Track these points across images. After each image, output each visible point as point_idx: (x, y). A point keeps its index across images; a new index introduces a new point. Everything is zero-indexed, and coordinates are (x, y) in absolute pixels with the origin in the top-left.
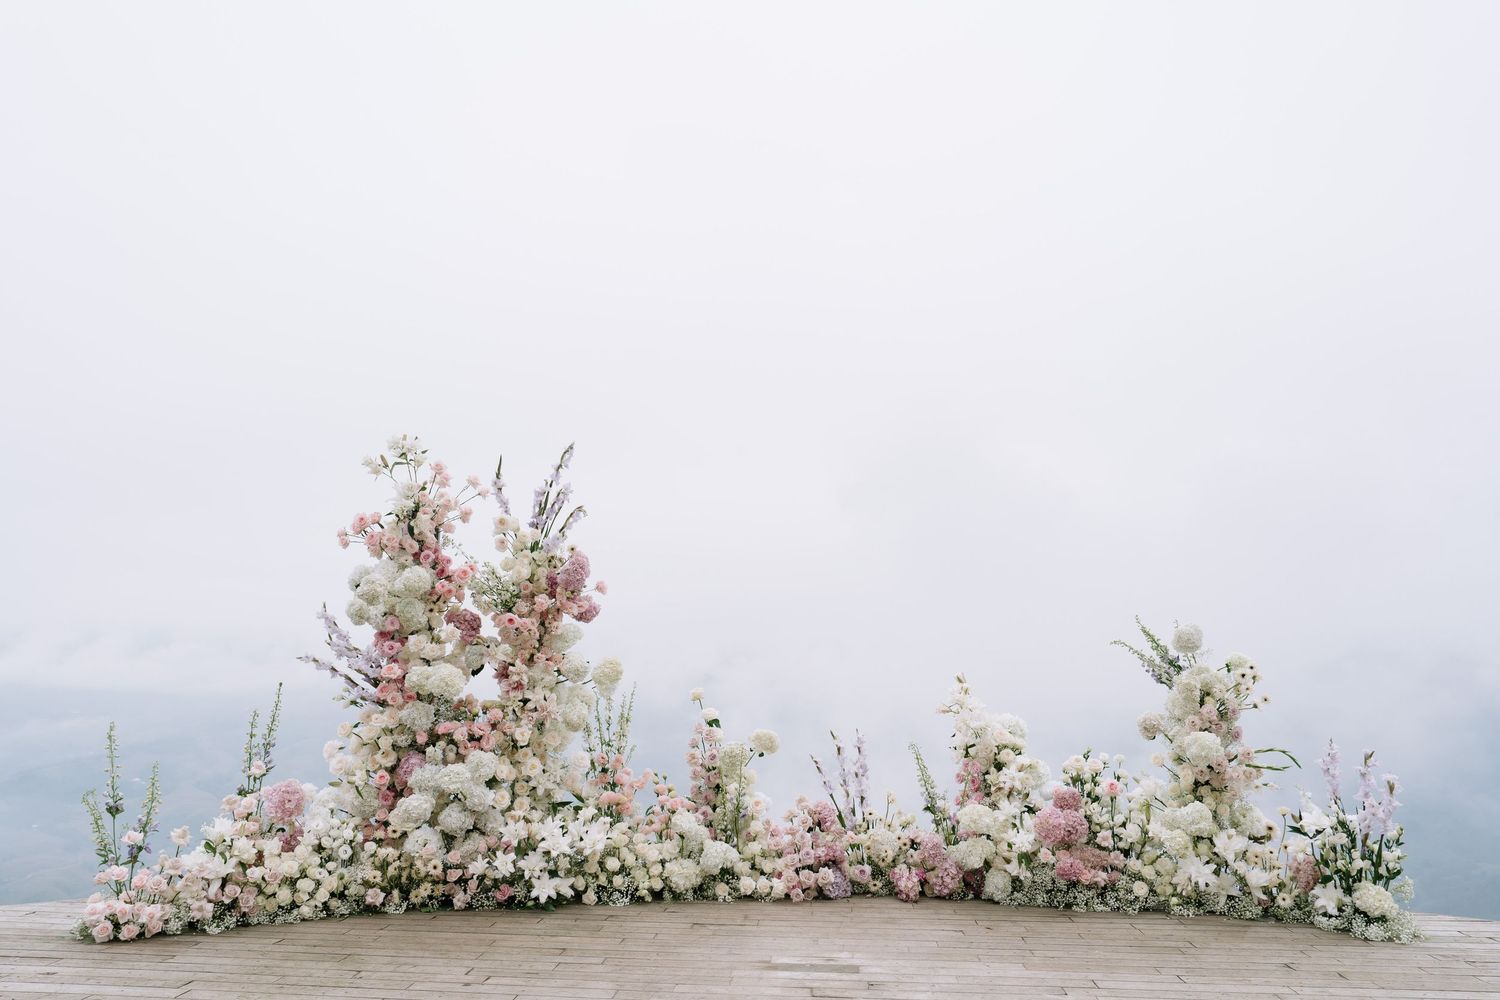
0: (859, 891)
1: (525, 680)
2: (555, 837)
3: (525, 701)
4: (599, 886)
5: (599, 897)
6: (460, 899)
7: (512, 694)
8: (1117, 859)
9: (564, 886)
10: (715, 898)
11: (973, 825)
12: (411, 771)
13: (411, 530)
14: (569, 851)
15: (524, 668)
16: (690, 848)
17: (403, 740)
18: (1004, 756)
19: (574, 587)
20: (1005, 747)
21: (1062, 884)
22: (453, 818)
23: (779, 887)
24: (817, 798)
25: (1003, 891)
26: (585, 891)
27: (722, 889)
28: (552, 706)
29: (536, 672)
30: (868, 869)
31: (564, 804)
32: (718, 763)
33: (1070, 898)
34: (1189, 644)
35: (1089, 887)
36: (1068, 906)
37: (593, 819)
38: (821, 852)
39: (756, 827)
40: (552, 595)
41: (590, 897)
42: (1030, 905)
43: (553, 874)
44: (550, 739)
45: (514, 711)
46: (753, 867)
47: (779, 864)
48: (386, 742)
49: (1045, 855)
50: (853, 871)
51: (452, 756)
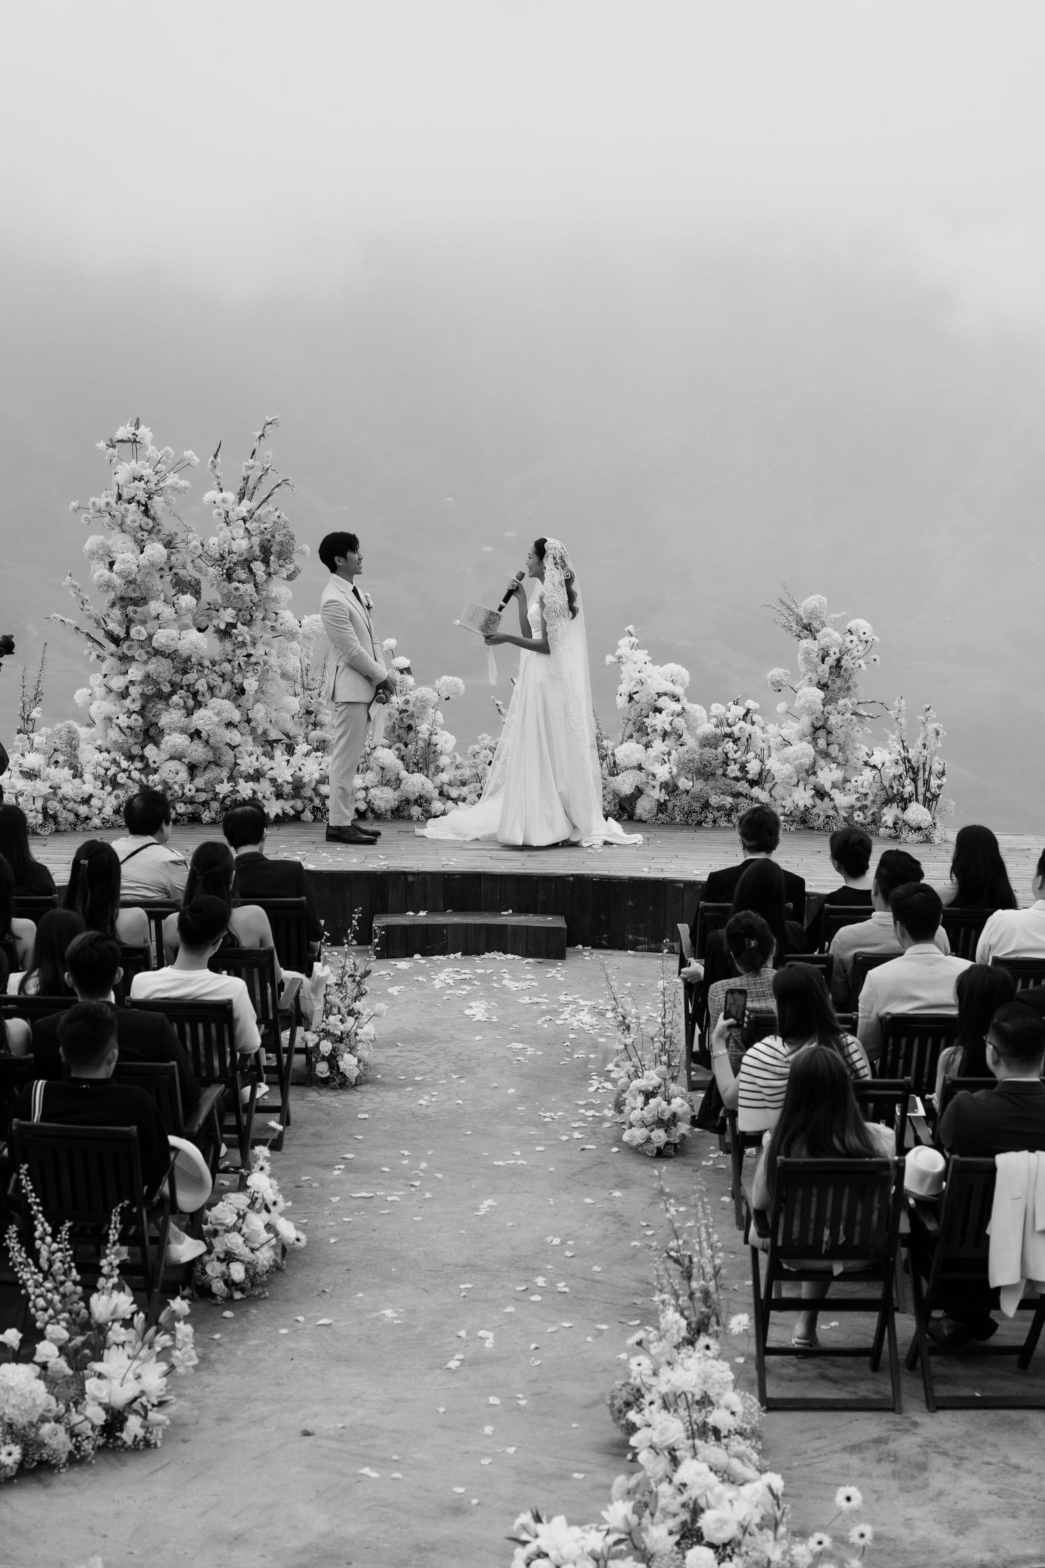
1: (248, 639)
2: (281, 768)
3: (249, 656)
4: (314, 807)
5: (315, 816)
6: (206, 816)
7: (238, 652)
8: (743, 787)
9: (287, 806)
10: (410, 818)
11: (626, 759)
12: (160, 714)
13: (146, 512)
14: (291, 779)
15: (245, 628)
16: (388, 778)
17: (150, 690)
18: (662, 702)
19: (284, 555)
20: (665, 694)
21: (696, 806)
22: (198, 752)
25: (650, 812)
26: (303, 811)
27: (416, 811)
28: (273, 661)
29: (256, 630)
31: (277, 741)
32: (410, 708)
33: (702, 817)
35: (719, 809)
36: (699, 823)
37: (307, 754)
39: (444, 760)
40: (266, 562)
41: (308, 816)
42: (670, 824)
43: (279, 796)
44: (271, 688)
45: (239, 664)
46: (441, 793)
48: (135, 691)
49: (684, 783)
51: (191, 703)
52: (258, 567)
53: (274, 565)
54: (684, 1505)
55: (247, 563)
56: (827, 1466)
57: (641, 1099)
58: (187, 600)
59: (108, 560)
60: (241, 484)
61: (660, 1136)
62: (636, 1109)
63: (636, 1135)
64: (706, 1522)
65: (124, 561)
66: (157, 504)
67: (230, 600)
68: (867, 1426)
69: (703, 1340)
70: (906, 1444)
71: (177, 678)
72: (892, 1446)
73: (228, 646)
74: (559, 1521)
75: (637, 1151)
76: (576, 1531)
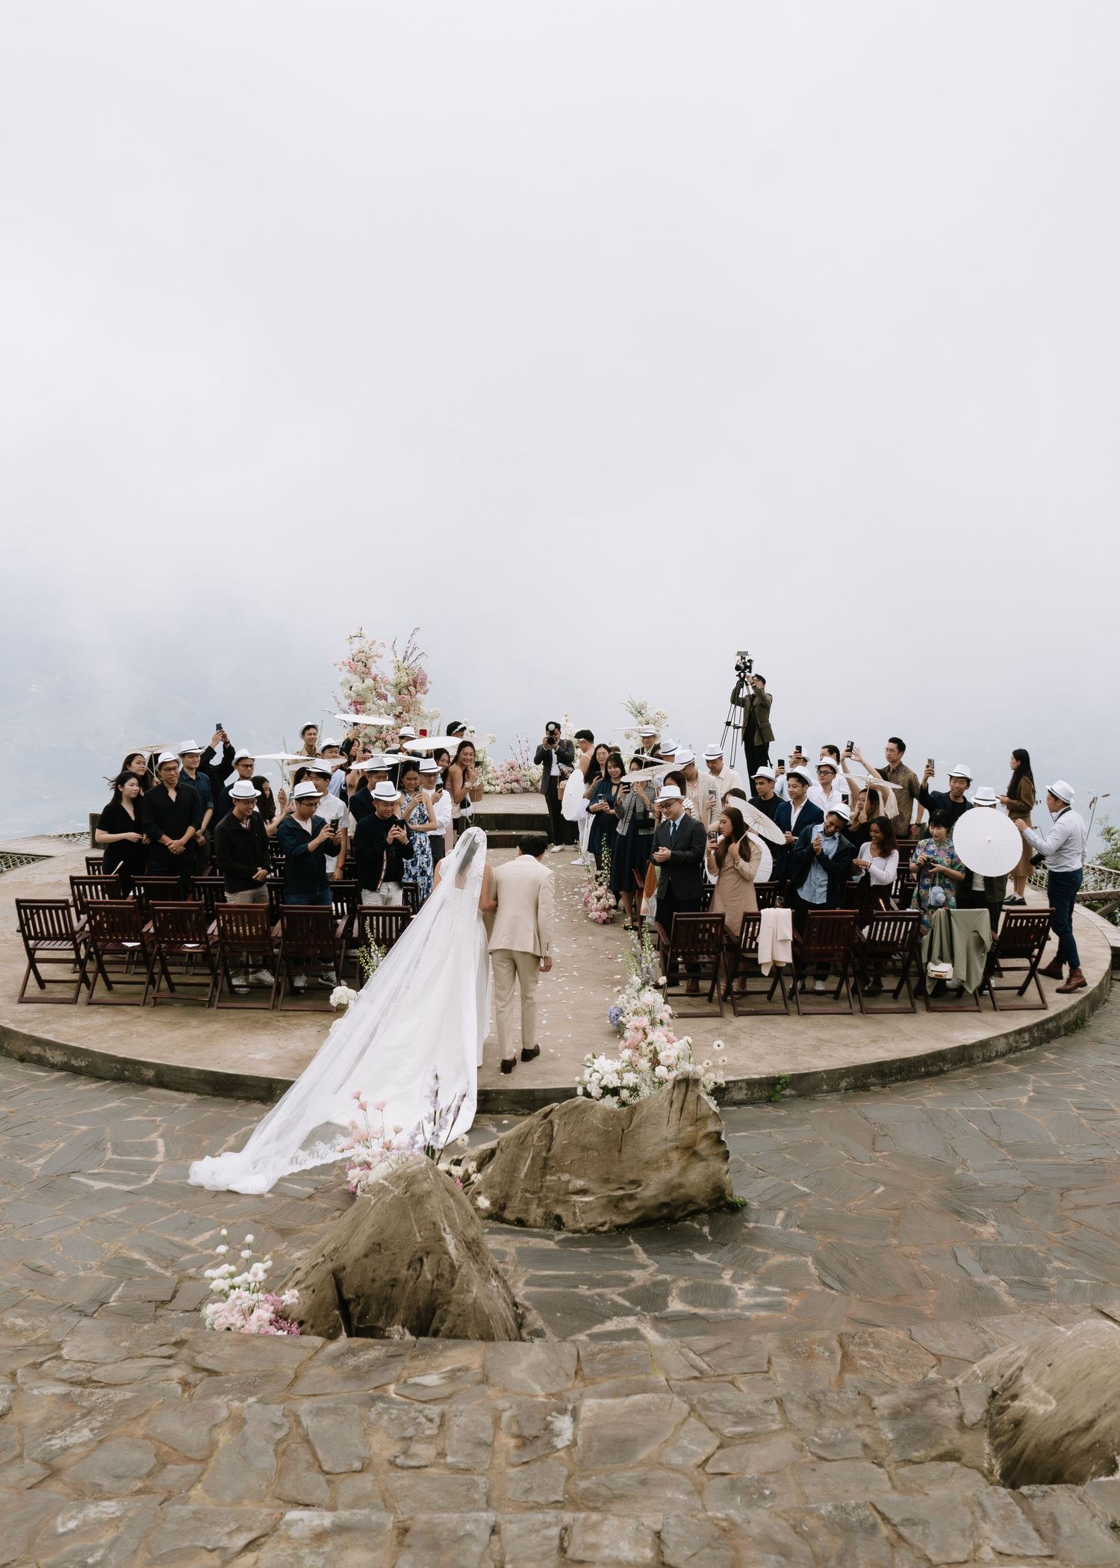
0: (526, 791)
13: (365, 666)
15: (407, 714)
19: (423, 684)
23: (498, 789)
24: (511, 759)
29: (411, 715)
30: (529, 783)
34: (643, 707)
38: (513, 777)
39: (490, 769)
40: (415, 687)
47: (498, 781)
50: (524, 784)
51: (384, 745)
52: (412, 688)
53: (418, 688)
54: (651, 1051)
55: (407, 687)
56: (699, 1038)
57: (596, 900)
58: (382, 702)
59: (348, 686)
60: (403, 654)
61: (604, 915)
62: (594, 904)
63: (594, 915)
64: (661, 1057)
65: (357, 686)
66: (370, 662)
67: (400, 702)
68: (711, 1023)
69: (647, 988)
70: (729, 1029)
71: (378, 735)
72: (723, 1030)
73: (399, 721)
74: (602, 1058)
75: (595, 921)
76: (609, 1061)
